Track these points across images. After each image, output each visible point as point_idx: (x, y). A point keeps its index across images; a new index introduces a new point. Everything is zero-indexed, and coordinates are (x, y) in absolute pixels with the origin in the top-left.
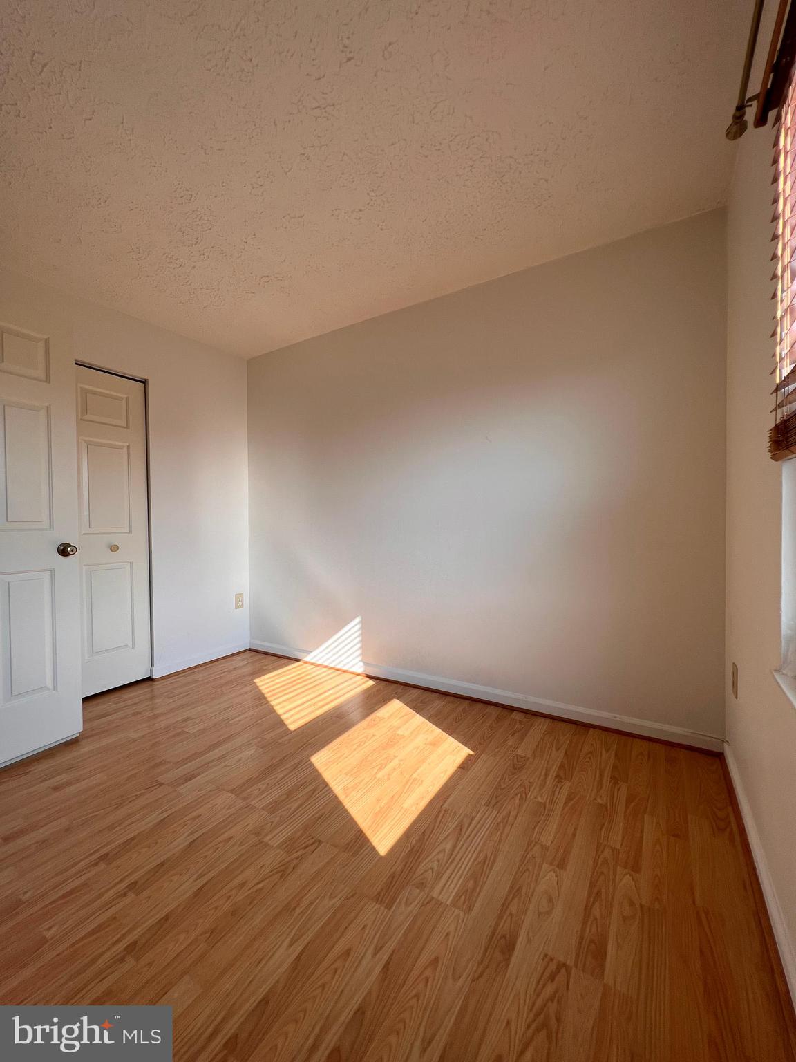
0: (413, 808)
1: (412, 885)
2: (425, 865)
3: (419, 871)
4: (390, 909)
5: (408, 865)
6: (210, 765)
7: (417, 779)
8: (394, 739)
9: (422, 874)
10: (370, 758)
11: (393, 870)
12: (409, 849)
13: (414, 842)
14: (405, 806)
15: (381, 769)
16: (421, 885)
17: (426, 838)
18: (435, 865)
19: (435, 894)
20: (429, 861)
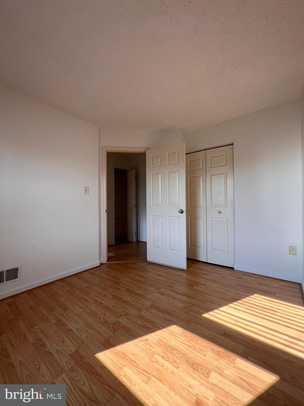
0: (122, 373)
1: (74, 366)
2: (81, 373)
3: (79, 370)
4: (69, 356)
5: (85, 365)
6: (170, 297)
7: (150, 379)
8: (201, 369)
9: (77, 371)
10: (175, 352)
11: (86, 358)
12: (94, 366)
13: (97, 370)
14: (126, 369)
15: (163, 357)
16: (72, 370)
17: (97, 377)
18: (78, 379)
19: (64, 375)
20: (82, 376)
